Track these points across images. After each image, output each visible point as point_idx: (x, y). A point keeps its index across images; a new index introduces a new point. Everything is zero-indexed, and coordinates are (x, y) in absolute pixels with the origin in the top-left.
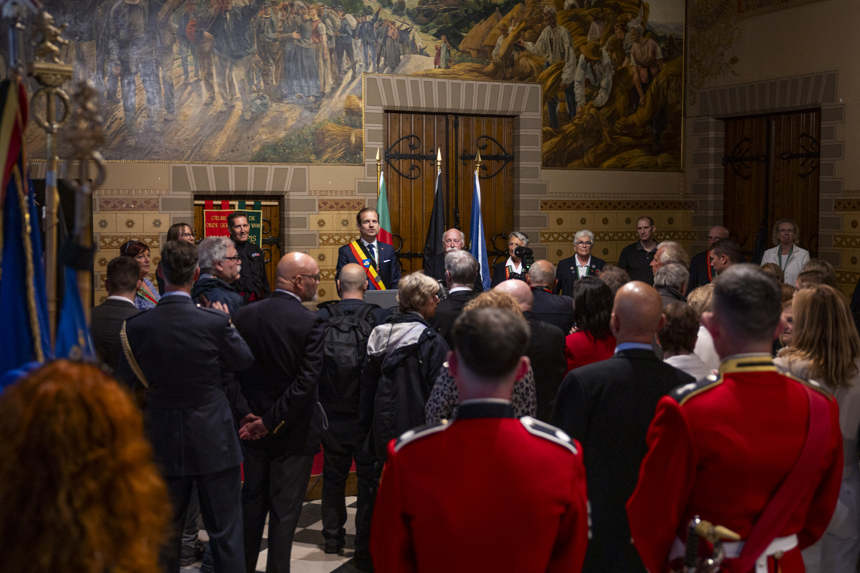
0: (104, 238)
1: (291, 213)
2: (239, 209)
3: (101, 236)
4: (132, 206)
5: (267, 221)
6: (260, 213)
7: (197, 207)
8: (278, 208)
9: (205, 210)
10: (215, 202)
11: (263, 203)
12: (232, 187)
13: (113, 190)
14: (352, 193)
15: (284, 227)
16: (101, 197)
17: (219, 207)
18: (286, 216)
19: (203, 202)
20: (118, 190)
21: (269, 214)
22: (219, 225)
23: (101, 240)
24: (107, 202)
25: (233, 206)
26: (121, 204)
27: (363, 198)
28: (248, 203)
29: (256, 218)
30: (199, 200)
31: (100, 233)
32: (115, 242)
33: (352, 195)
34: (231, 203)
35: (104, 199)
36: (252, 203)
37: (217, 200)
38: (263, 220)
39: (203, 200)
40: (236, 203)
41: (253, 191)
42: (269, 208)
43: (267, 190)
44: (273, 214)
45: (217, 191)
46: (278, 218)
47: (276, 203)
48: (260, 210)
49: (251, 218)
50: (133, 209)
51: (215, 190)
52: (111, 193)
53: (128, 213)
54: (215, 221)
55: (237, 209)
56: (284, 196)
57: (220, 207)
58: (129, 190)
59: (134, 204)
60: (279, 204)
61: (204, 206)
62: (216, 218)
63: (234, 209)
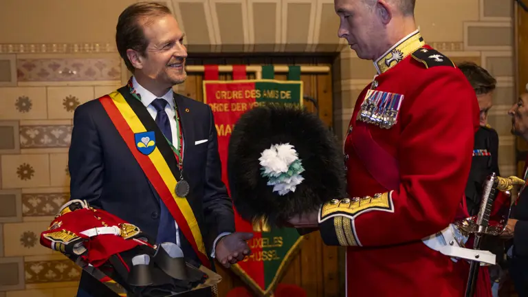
0: (26, 130)
1: (353, 82)
2: (263, 77)
3: (20, 127)
4: (75, 72)
5: (312, 100)
6: (299, 85)
7: (193, 77)
8: (329, 77)
9: (205, 82)
10: (222, 68)
11: (304, 68)
12: (249, 38)
13: (41, 44)
14: (458, 46)
15: (340, 108)
16: (19, 57)
17: (229, 77)
18: (343, 88)
19: (201, 68)
20: (49, 45)
21: (314, 90)
22: (230, 108)
23: (20, 132)
24: (30, 66)
25: (253, 74)
26: (55, 70)
27: (477, 54)
28: (278, 68)
29: (292, 95)
30: (195, 64)
31: (19, 121)
32: (46, 137)
33: (457, 49)
34: (249, 68)
35: (24, 60)
36: (285, 68)
37: (225, 64)
38: (304, 98)
39: (201, 64)
40: (258, 69)
41: (286, 45)
42: (313, 78)
43: (310, 42)
44: (322, 87)
45: (222, 46)
46: (329, 94)
47: (326, 69)
48: (299, 80)
49: (284, 95)
50: (78, 78)
51: (219, 42)
52: (36, 50)
53: (68, 86)
54: (222, 101)
55: (259, 79)
56: (338, 54)
57: (231, 75)
58: (69, 45)
59: (78, 70)
60: (332, 69)
61: (203, 75)
62: (224, 94)
63: (255, 78)
